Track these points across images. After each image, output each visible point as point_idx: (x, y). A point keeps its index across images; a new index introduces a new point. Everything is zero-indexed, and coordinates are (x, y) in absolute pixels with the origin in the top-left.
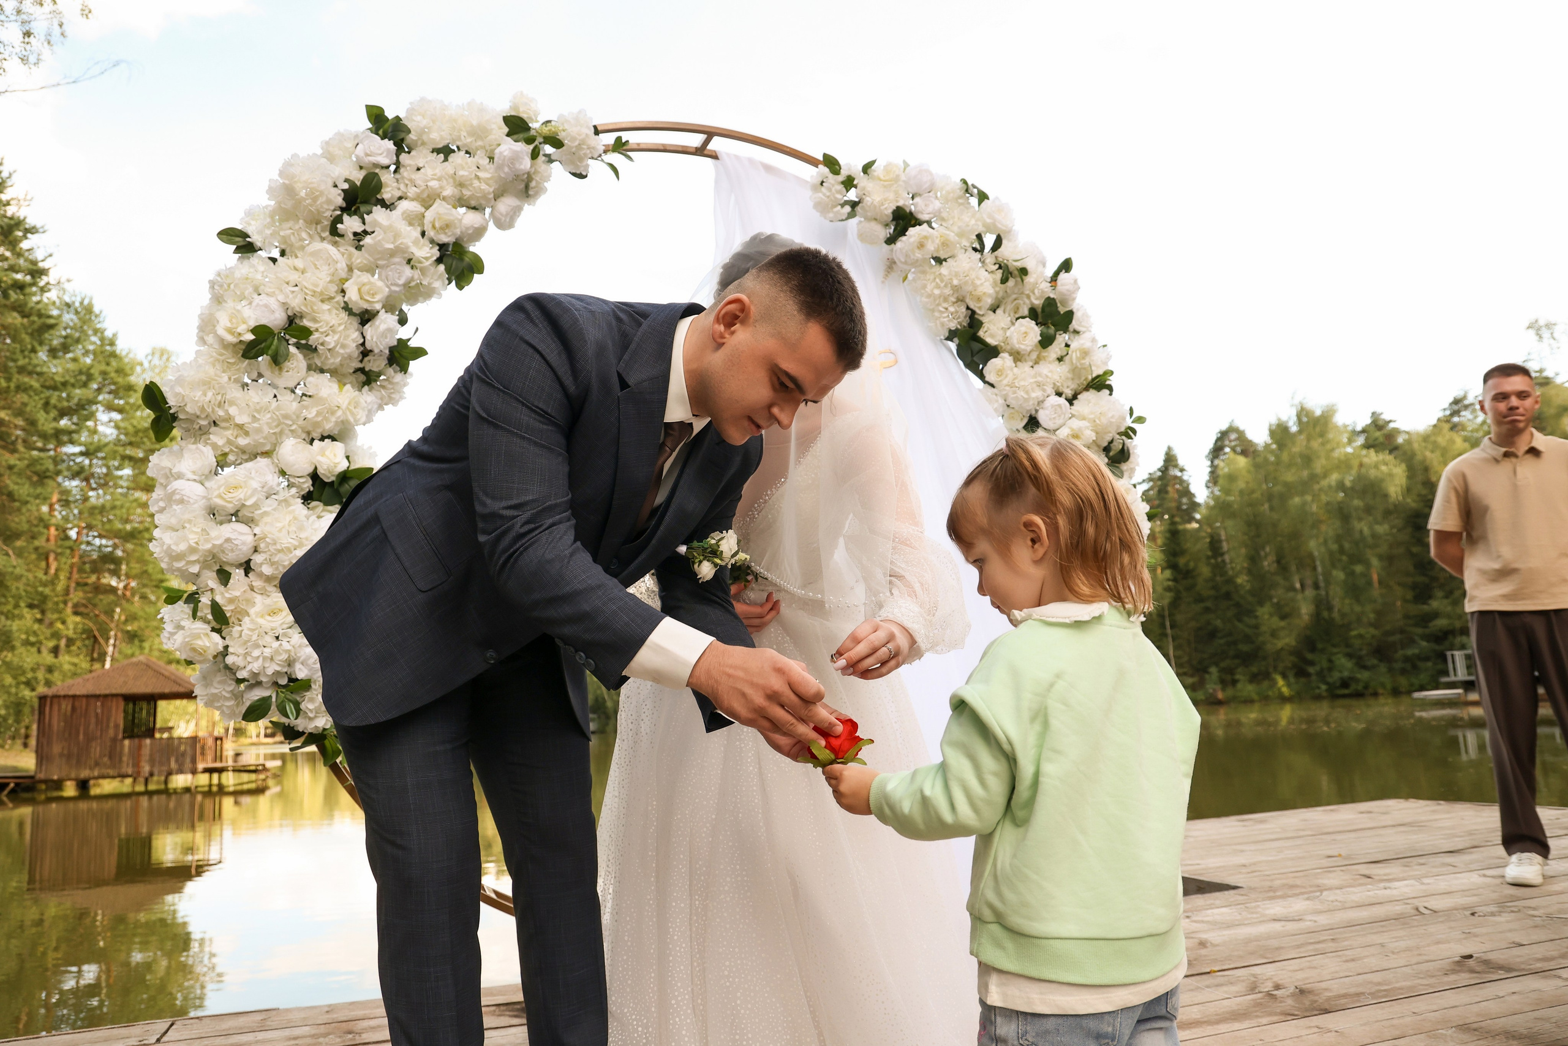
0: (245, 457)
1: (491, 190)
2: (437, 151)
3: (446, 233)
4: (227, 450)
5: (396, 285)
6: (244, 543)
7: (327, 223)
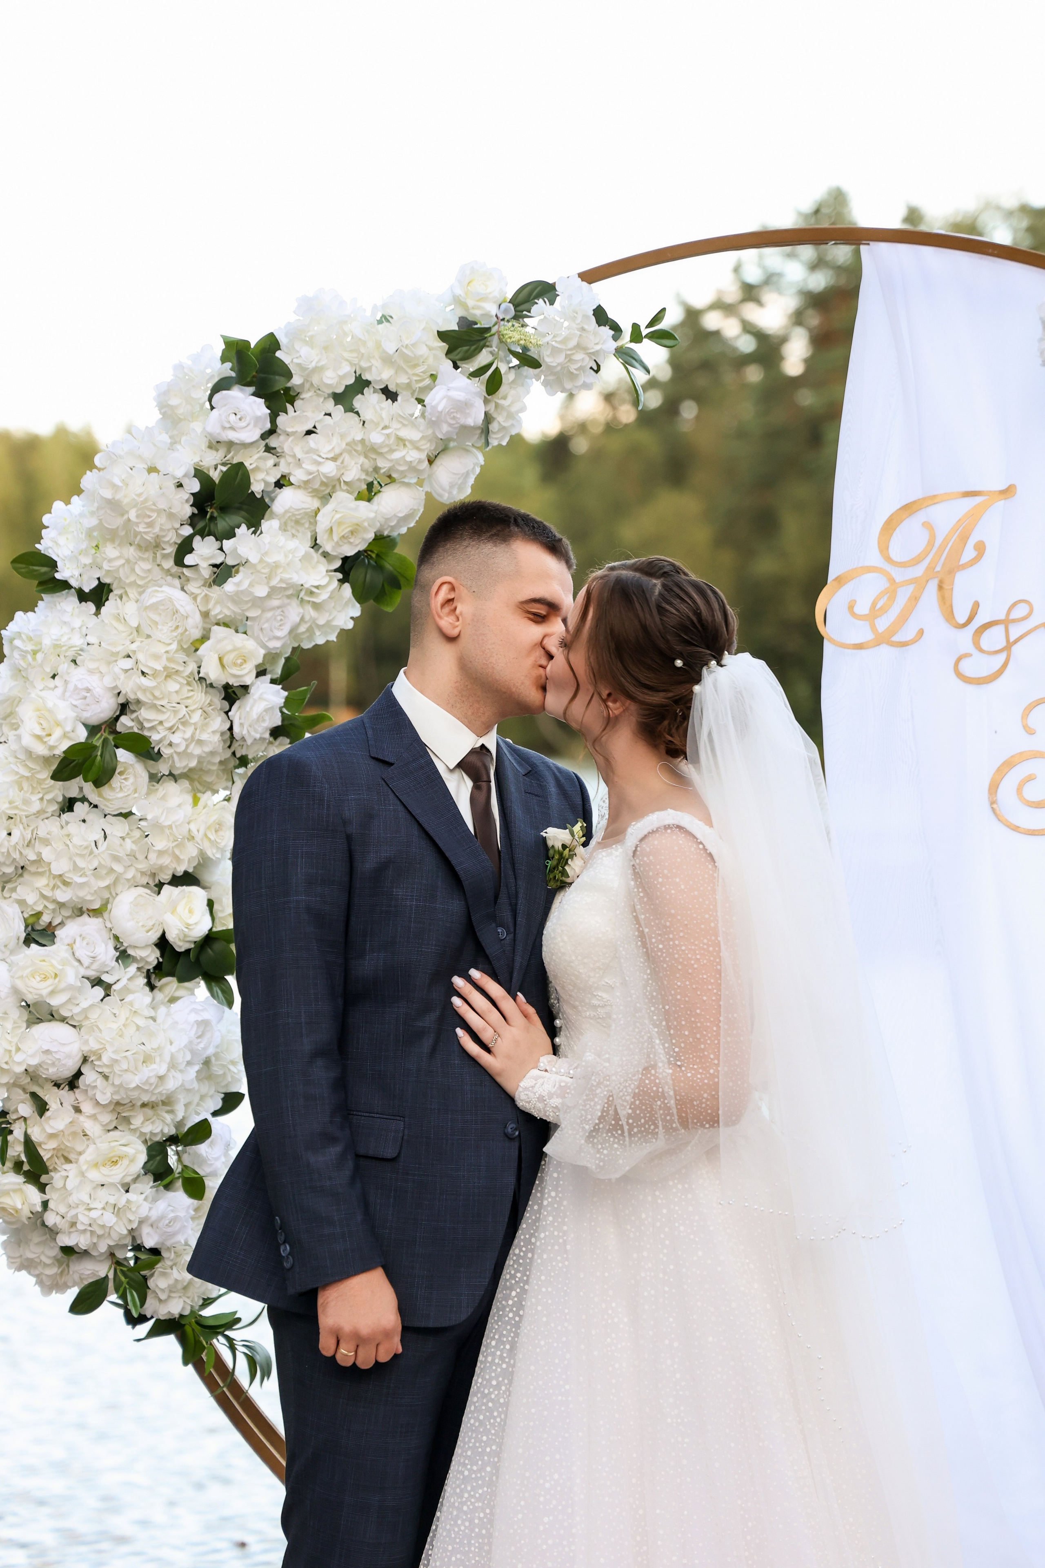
0: (66, 913)
1: (423, 456)
2: (338, 398)
3: (351, 543)
4: (39, 908)
5: (278, 638)
6: (69, 1056)
7: (171, 550)
